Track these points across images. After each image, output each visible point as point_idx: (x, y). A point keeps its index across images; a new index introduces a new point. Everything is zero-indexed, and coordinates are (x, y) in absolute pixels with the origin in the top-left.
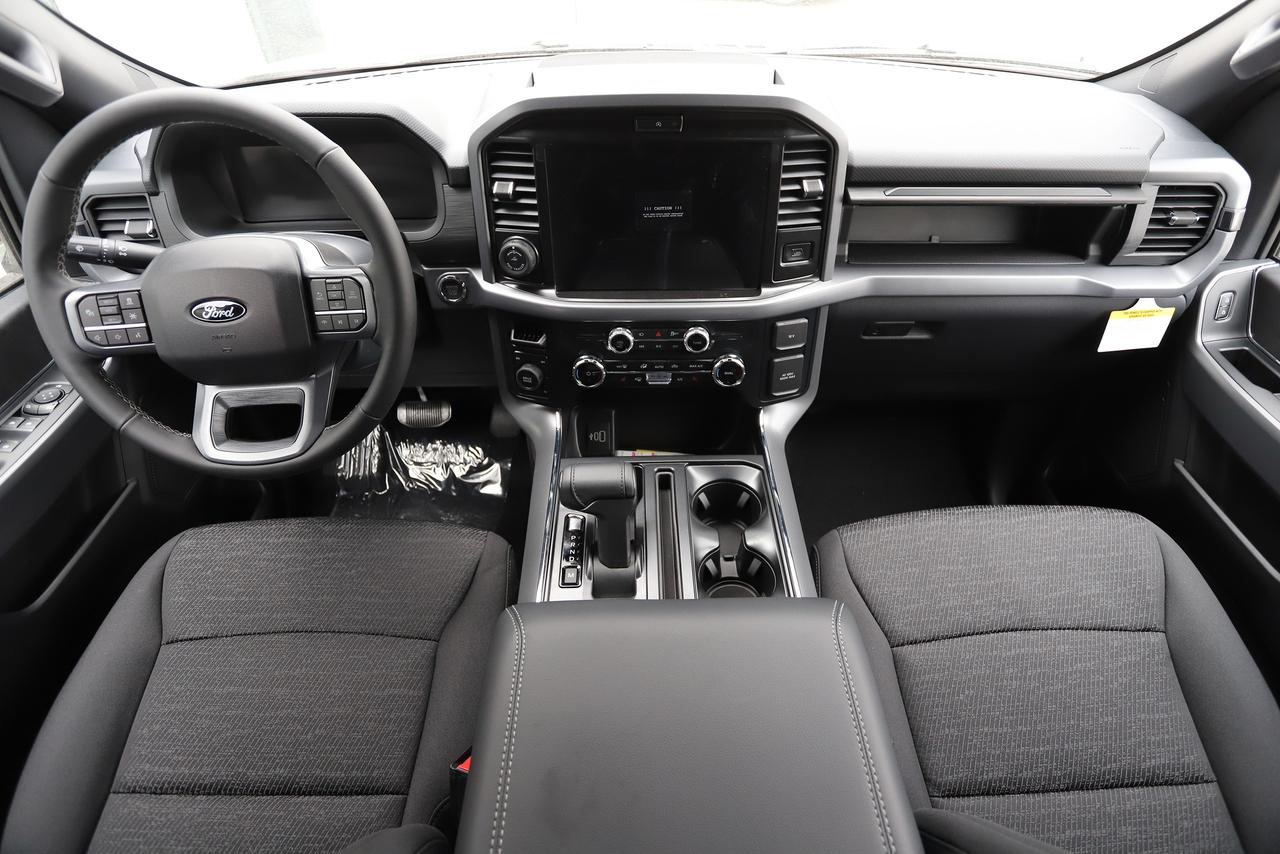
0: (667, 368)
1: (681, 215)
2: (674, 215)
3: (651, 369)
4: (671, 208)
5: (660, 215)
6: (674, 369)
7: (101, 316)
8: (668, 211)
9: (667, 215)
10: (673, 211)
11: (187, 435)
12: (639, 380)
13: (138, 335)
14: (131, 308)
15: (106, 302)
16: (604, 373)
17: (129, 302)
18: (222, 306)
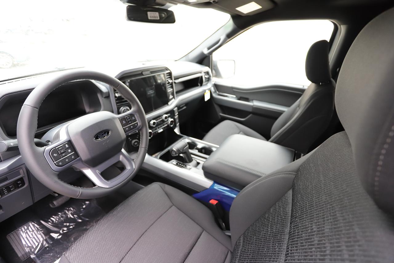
3: (159, 128)
5: (150, 93)
6: (162, 127)
7: (60, 154)
8: (152, 92)
11: (96, 187)
12: (157, 132)
13: (73, 157)
14: (68, 148)
15: (60, 149)
16: (152, 133)
17: (67, 146)
18: (104, 133)
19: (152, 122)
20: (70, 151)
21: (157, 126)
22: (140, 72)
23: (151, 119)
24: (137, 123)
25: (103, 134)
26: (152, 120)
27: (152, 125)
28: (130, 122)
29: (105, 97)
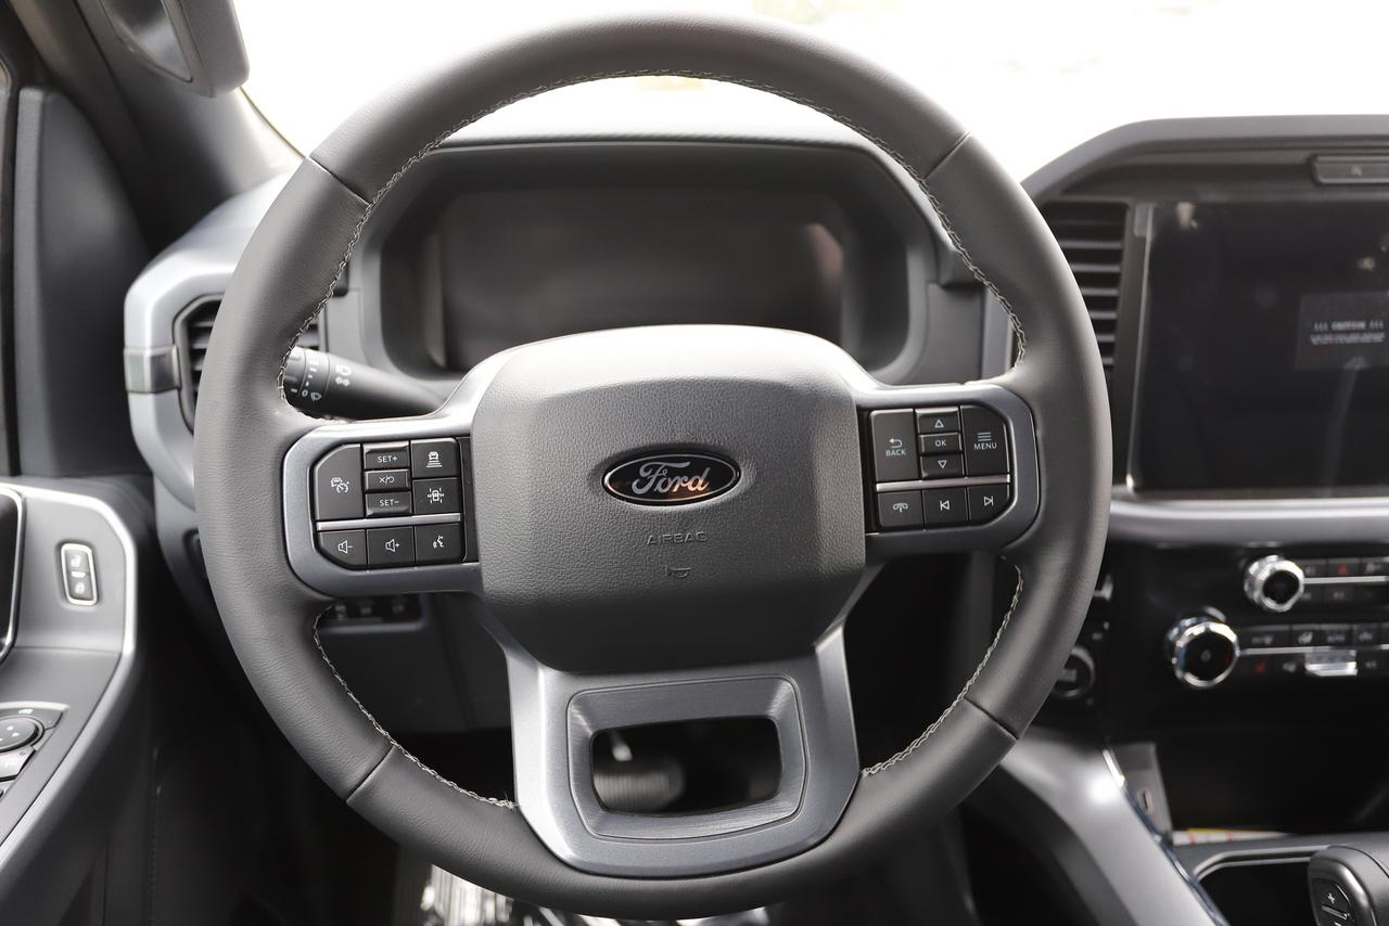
0: (1349, 642)
1: (1379, 338)
2: (1367, 338)
3: (1319, 640)
4: (1362, 325)
5: (1341, 339)
6: (1366, 643)
7: (364, 492)
8: (1361, 332)
9: (1353, 338)
10: (1368, 330)
11: (502, 803)
12: (1291, 668)
13: (438, 543)
14: (434, 477)
15: (382, 459)
16: (1238, 653)
17: (434, 460)
18: (684, 465)
19: (1262, 570)
20: (436, 495)
21: (1302, 613)
22: (1299, 157)
23: (1272, 544)
24: (1003, 495)
25: (681, 472)
26: (1273, 558)
27: (1257, 595)
28: (943, 463)
29: (950, 287)
